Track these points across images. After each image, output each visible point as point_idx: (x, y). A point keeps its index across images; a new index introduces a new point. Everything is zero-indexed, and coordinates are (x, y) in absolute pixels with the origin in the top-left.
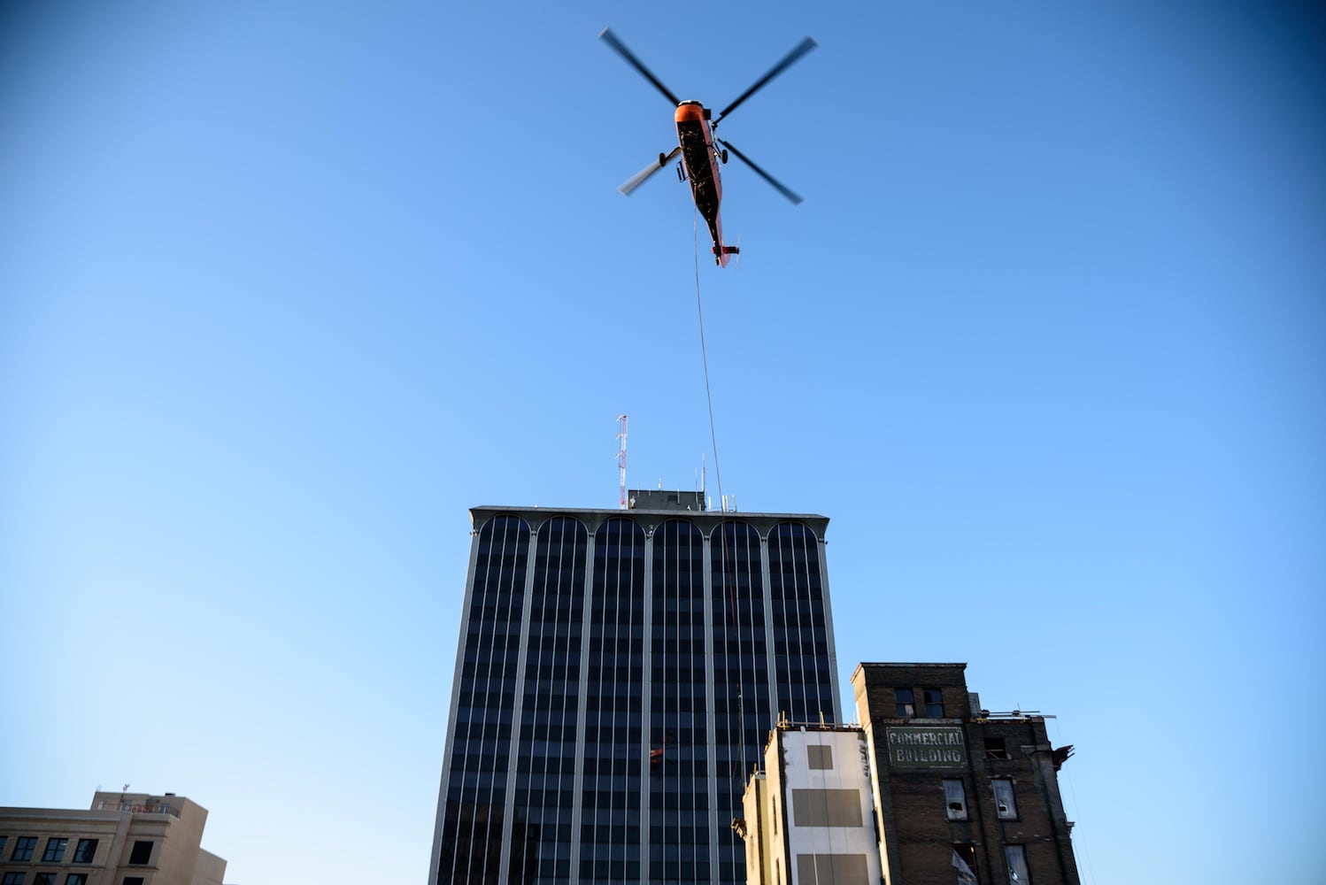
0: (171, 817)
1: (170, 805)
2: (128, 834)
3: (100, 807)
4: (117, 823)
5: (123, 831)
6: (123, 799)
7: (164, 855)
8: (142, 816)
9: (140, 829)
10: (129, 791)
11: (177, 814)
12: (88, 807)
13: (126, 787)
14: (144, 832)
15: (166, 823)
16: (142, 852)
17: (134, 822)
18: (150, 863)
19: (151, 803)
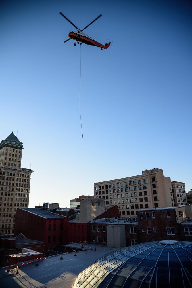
0: (156, 173)
1: (155, 171)
2: (150, 177)
3: (144, 174)
4: (148, 176)
5: (149, 176)
6: (147, 171)
7: (158, 179)
8: (151, 173)
9: (152, 176)
10: (147, 170)
11: (157, 172)
12: (142, 174)
13: (147, 169)
14: (153, 176)
15: (156, 174)
16: (153, 180)
17: (150, 175)
18: (156, 181)
19: (152, 171)
